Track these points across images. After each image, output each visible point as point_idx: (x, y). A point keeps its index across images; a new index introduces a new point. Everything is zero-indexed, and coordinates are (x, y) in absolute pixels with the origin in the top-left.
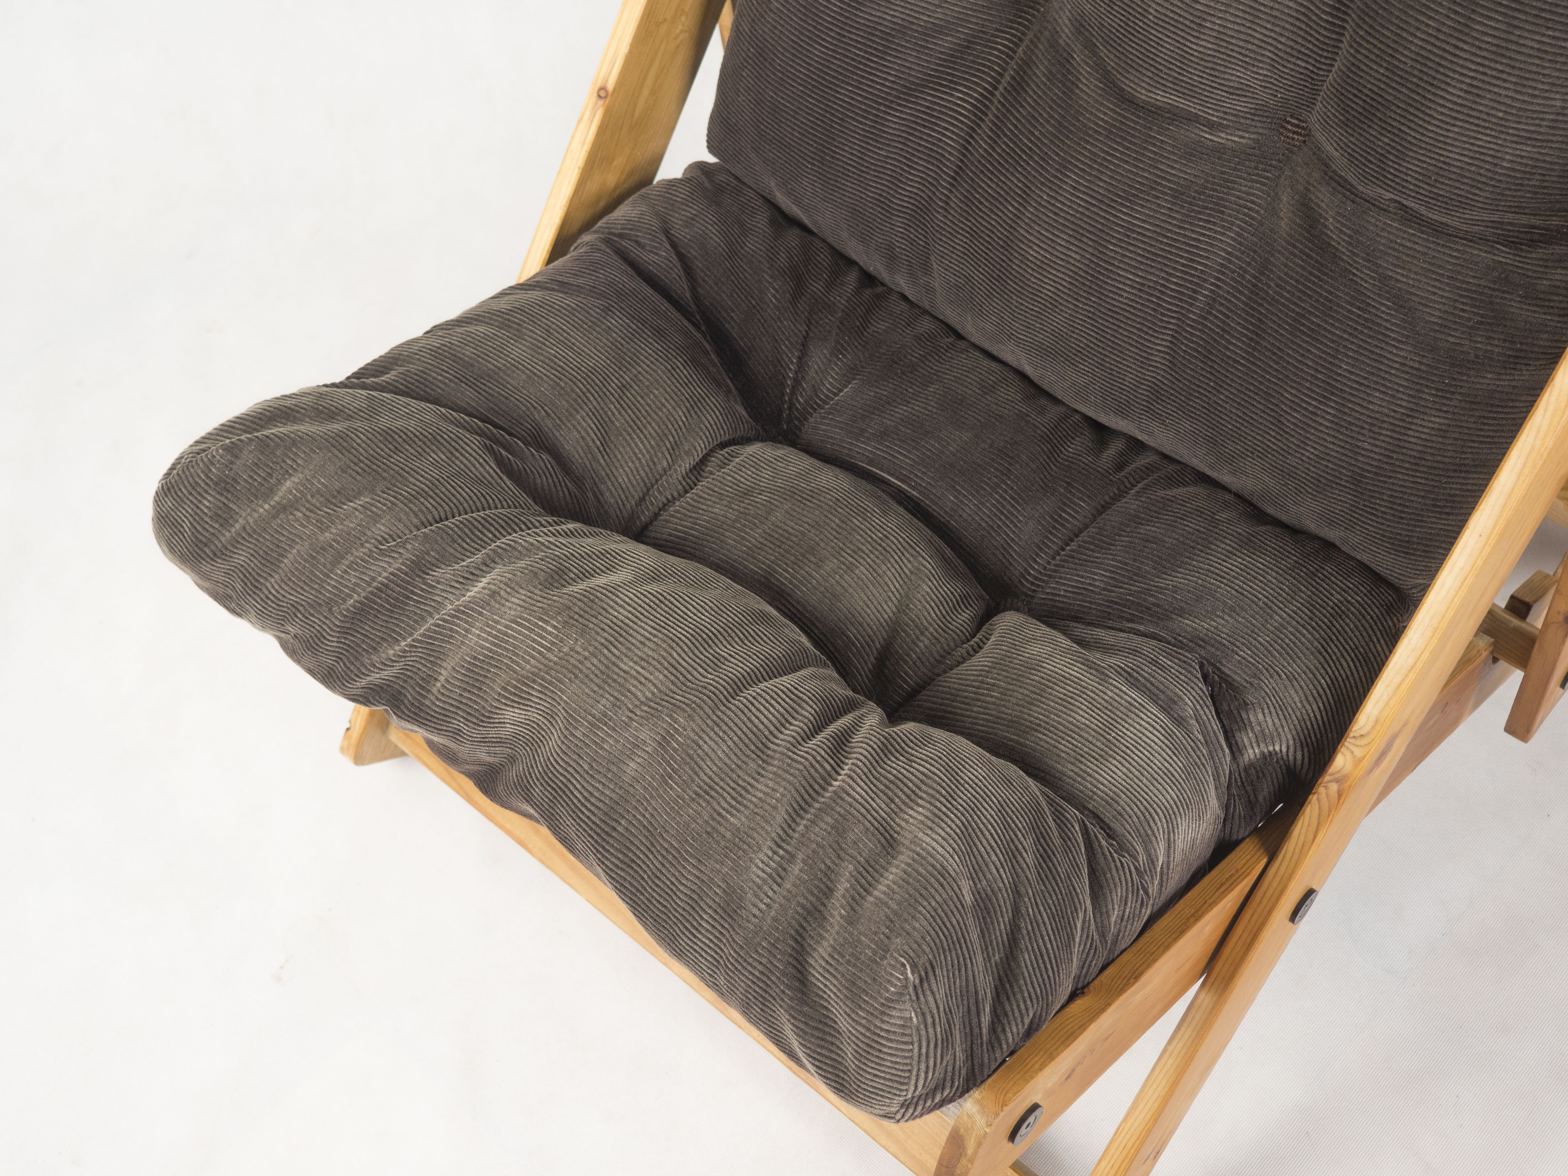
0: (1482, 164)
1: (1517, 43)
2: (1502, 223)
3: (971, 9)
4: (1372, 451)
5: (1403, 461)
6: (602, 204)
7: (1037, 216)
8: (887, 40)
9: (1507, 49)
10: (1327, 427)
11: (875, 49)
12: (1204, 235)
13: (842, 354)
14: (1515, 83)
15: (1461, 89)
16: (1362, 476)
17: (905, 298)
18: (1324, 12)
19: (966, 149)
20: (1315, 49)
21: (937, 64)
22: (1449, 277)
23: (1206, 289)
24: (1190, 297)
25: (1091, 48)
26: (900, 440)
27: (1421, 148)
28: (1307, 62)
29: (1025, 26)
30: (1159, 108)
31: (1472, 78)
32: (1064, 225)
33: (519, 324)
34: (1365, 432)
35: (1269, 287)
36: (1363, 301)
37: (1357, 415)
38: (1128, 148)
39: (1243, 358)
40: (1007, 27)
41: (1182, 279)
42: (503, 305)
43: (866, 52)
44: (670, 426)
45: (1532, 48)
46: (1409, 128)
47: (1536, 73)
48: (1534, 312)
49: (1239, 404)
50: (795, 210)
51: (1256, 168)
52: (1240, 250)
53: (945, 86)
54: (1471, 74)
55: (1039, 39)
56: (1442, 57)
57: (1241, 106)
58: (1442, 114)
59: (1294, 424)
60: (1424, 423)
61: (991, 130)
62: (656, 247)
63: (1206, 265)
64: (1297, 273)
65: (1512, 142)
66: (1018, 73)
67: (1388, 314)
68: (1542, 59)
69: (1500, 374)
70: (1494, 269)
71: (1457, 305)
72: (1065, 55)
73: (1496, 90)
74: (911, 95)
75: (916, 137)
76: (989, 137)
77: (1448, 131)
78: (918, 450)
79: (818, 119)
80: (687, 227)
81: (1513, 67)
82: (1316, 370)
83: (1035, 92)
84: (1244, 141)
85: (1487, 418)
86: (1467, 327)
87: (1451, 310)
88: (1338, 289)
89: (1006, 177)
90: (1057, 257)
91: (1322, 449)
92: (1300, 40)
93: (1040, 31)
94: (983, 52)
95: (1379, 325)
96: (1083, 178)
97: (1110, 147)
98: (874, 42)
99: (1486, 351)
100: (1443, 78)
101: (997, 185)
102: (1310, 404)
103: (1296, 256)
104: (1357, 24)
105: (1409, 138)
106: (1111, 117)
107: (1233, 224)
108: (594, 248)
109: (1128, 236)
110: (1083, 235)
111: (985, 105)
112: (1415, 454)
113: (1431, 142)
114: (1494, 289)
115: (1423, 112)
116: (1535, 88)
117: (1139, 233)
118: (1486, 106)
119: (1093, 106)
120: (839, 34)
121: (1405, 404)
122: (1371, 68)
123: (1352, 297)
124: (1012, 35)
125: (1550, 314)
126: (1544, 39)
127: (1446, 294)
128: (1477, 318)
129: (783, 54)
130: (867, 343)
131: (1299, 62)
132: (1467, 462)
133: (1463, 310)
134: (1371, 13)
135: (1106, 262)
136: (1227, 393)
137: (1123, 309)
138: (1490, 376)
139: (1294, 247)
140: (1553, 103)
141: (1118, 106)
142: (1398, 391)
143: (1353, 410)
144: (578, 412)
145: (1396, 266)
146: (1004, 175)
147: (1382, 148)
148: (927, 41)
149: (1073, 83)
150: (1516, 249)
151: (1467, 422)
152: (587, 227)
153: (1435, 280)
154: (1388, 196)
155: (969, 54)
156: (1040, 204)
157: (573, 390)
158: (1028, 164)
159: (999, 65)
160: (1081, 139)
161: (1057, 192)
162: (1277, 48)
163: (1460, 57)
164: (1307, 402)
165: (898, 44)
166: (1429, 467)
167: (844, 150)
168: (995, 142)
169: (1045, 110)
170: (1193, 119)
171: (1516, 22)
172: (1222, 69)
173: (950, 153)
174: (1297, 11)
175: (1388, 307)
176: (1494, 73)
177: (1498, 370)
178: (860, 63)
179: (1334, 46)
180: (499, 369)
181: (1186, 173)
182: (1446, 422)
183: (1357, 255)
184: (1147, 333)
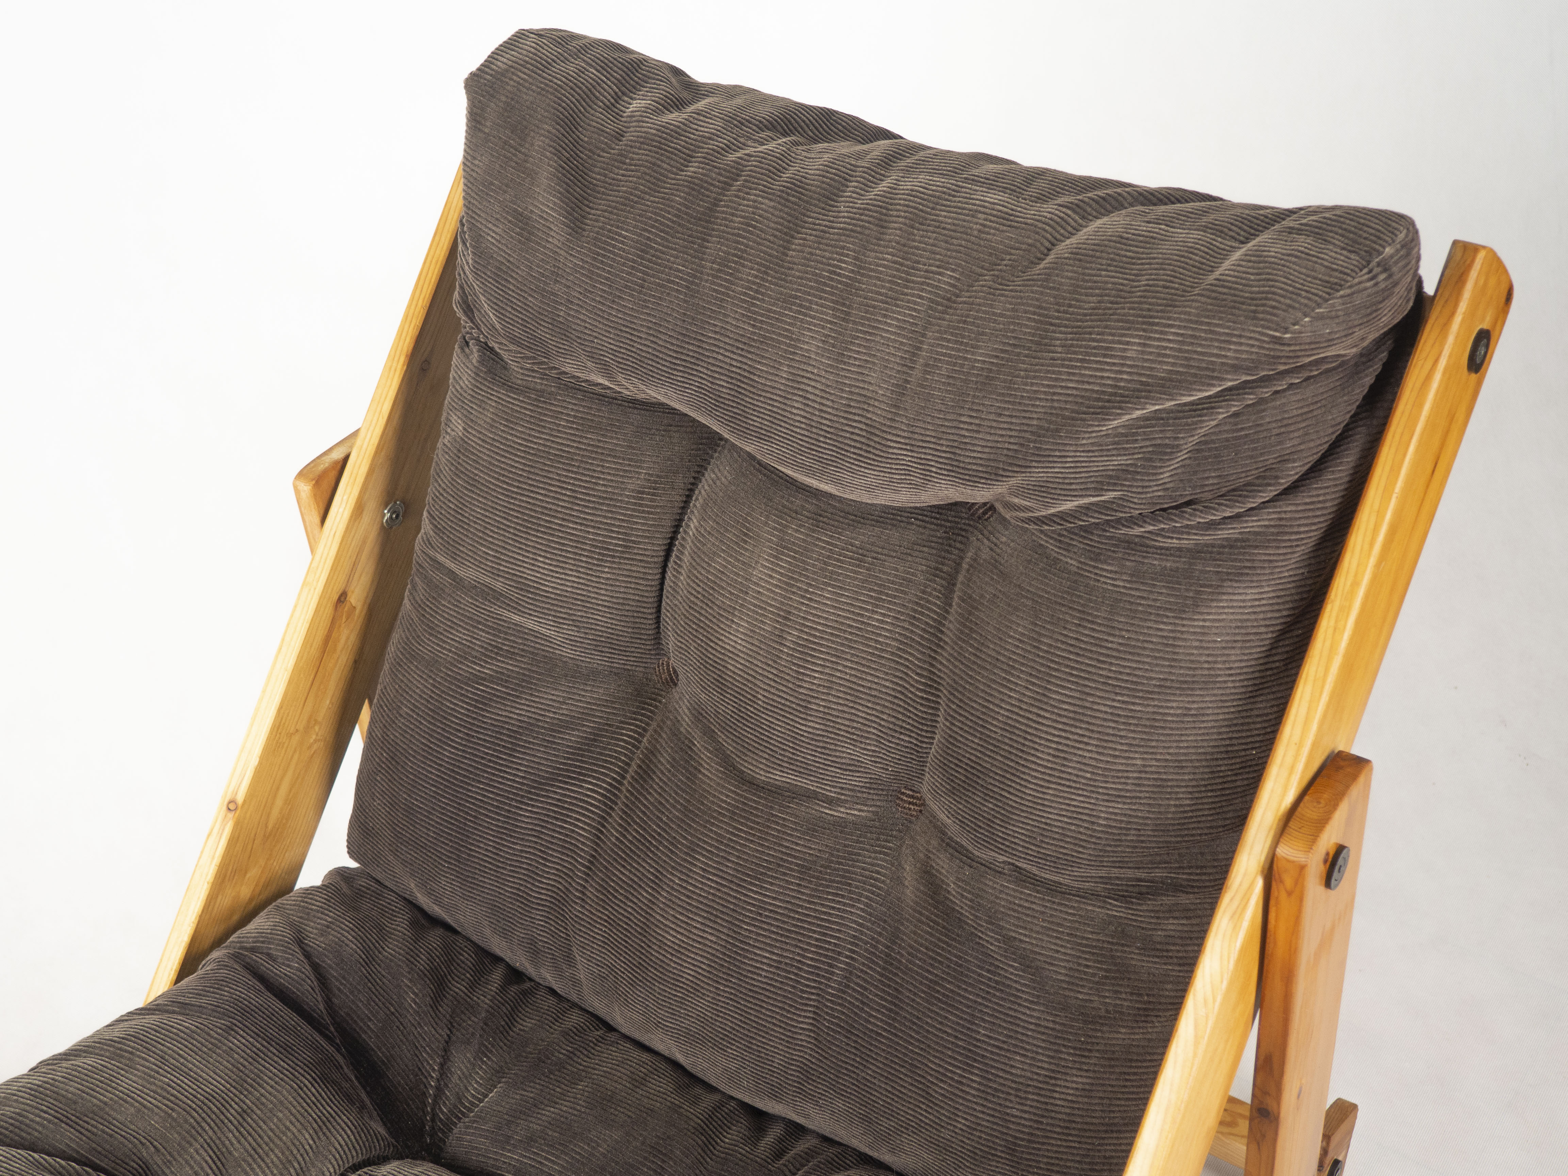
0: (1080, 823)
1: (1092, 709)
2: (1110, 878)
3: (595, 704)
4: (1021, 1118)
5: (1053, 1125)
6: (236, 918)
7: (670, 900)
8: (516, 738)
9: (1083, 714)
10: (974, 1096)
11: (504, 747)
12: (834, 908)
13: (486, 1056)
14: (1096, 746)
15: (1049, 754)
16: (1015, 1144)
17: (553, 992)
18: (918, 689)
19: (599, 838)
20: (915, 724)
21: (565, 758)
22: (1068, 934)
23: (841, 962)
24: (827, 971)
25: (708, 733)
26: (548, 1145)
27: (1023, 811)
28: (910, 736)
29: (648, 717)
30: (779, 787)
31: (1057, 743)
32: (697, 908)
33: (131, 1053)
34: (1012, 1098)
35: (902, 956)
36: (991, 964)
37: (1002, 1081)
38: (752, 828)
39: (885, 1030)
40: (631, 718)
41: (817, 953)
42: (117, 1033)
43: (495, 750)
44: (295, 1152)
45: (1106, 712)
46: (1009, 793)
47: (1113, 735)
48: (1155, 963)
49: (887, 1078)
50: (436, 910)
51: (878, 839)
52: (870, 921)
53: (574, 778)
54: (1056, 739)
55: (662, 728)
56: (1027, 725)
57: (856, 781)
58: (1036, 777)
59: (942, 1095)
60: (1067, 1084)
61: (621, 818)
62: (288, 959)
63: (838, 938)
64: (926, 940)
65: (1104, 800)
66: (643, 761)
67: (1016, 975)
68: (1116, 722)
69: (1133, 1028)
70: (1110, 923)
71: (1080, 961)
72: (687, 742)
73: (1080, 753)
74: (542, 789)
75: (549, 829)
76: (620, 825)
77: (1044, 793)
78: (566, 1154)
79: (451, 818)
80: (322, 935)
81: (1092, 731)
82: (956, 1037)
83: (661, 779)
84: (863, 814)
85: (1128, 1074)
86: (1094, 983)
87: (1076, 967)
88: (966, 953)
89: (639, 864)
90: (694, 940)
91: (973, 1119)
92: (900, 716)
93: (662, 720)
94: (609, 744)
95: (1009, 986)
96: (711, 859)
97: (735, 828)
98: (502, 740)
99: (1116, 1005)
100: (1031, 744)
101: (630, 872)
102: (955, 1073)
103: (923, 923)
104: (949, 700)
105: (1010, 803)
106: (734, 799)
107: (861, 895)
108: (220, 963)
109: (761, 915)
110: (716, 916)
111: (615, 795)
112: (1064, 1117)
113: (1030, 804)
114: (1112, 943)
115: (1019, 777)
116: (1115, 749)
117: (771, 911)
118: (1074, 768)
119: (715, 790)
120: (467, 734)
121: (1046, 1066)
122: (967, 739)
123: (980, 960)
124: (637, 726)
125: (1170, 964)
126: (1115, 704)
127: (1069, 952)
128: (1101, 973)
129: (414, 757)
130: (512, 1043)
131: (902, 737)
132: (1116, 1121)
133: (1087, 966)
134: (960, 689)
135: (741, 942)
136: (874, 1068)
137: (763, 989)
138: (1123, 1030)
139: (921, 914)
140: (1134, 762)
141: (739, 788)
142: (1037, 1053)
143: (997, 1076)
144: (191, 1145)
145: (1017, 926)
146: (636, 861)
147: (989, 813)
148: (554, 737)
149: (696, 768)
150: (1127, 902)
151: (1109, 1079)
152: (218, 943)
153: (1057, 938)
154: (1002, 858)
155: (596, 746)
156: (672, 888)
157: (186, 1121)
158: (658, 849)
159: (625, 755)
160: (708, 822)
161: (688, 876)
162: (880, 725)
163: (1043, 724)
164: (951, 1071)
165: (526, 741)
166: (1079, 1130)
167: (479, 847)
168: (626, 830)
169: (670, 795)
170: (812, 796)
171: (1087, 690)
172: (833, 747)
173: (583, 843)
174: (894, 690)
175: (1016, 969)
176: (1076, 737)
177: (1130, 1024)
178: (490, 761)
179: (932, 720)
180: (105, 1103)
181: (810, 848)
182: (1088, 1081)
183: (980, 919)
184: (789, 1012)
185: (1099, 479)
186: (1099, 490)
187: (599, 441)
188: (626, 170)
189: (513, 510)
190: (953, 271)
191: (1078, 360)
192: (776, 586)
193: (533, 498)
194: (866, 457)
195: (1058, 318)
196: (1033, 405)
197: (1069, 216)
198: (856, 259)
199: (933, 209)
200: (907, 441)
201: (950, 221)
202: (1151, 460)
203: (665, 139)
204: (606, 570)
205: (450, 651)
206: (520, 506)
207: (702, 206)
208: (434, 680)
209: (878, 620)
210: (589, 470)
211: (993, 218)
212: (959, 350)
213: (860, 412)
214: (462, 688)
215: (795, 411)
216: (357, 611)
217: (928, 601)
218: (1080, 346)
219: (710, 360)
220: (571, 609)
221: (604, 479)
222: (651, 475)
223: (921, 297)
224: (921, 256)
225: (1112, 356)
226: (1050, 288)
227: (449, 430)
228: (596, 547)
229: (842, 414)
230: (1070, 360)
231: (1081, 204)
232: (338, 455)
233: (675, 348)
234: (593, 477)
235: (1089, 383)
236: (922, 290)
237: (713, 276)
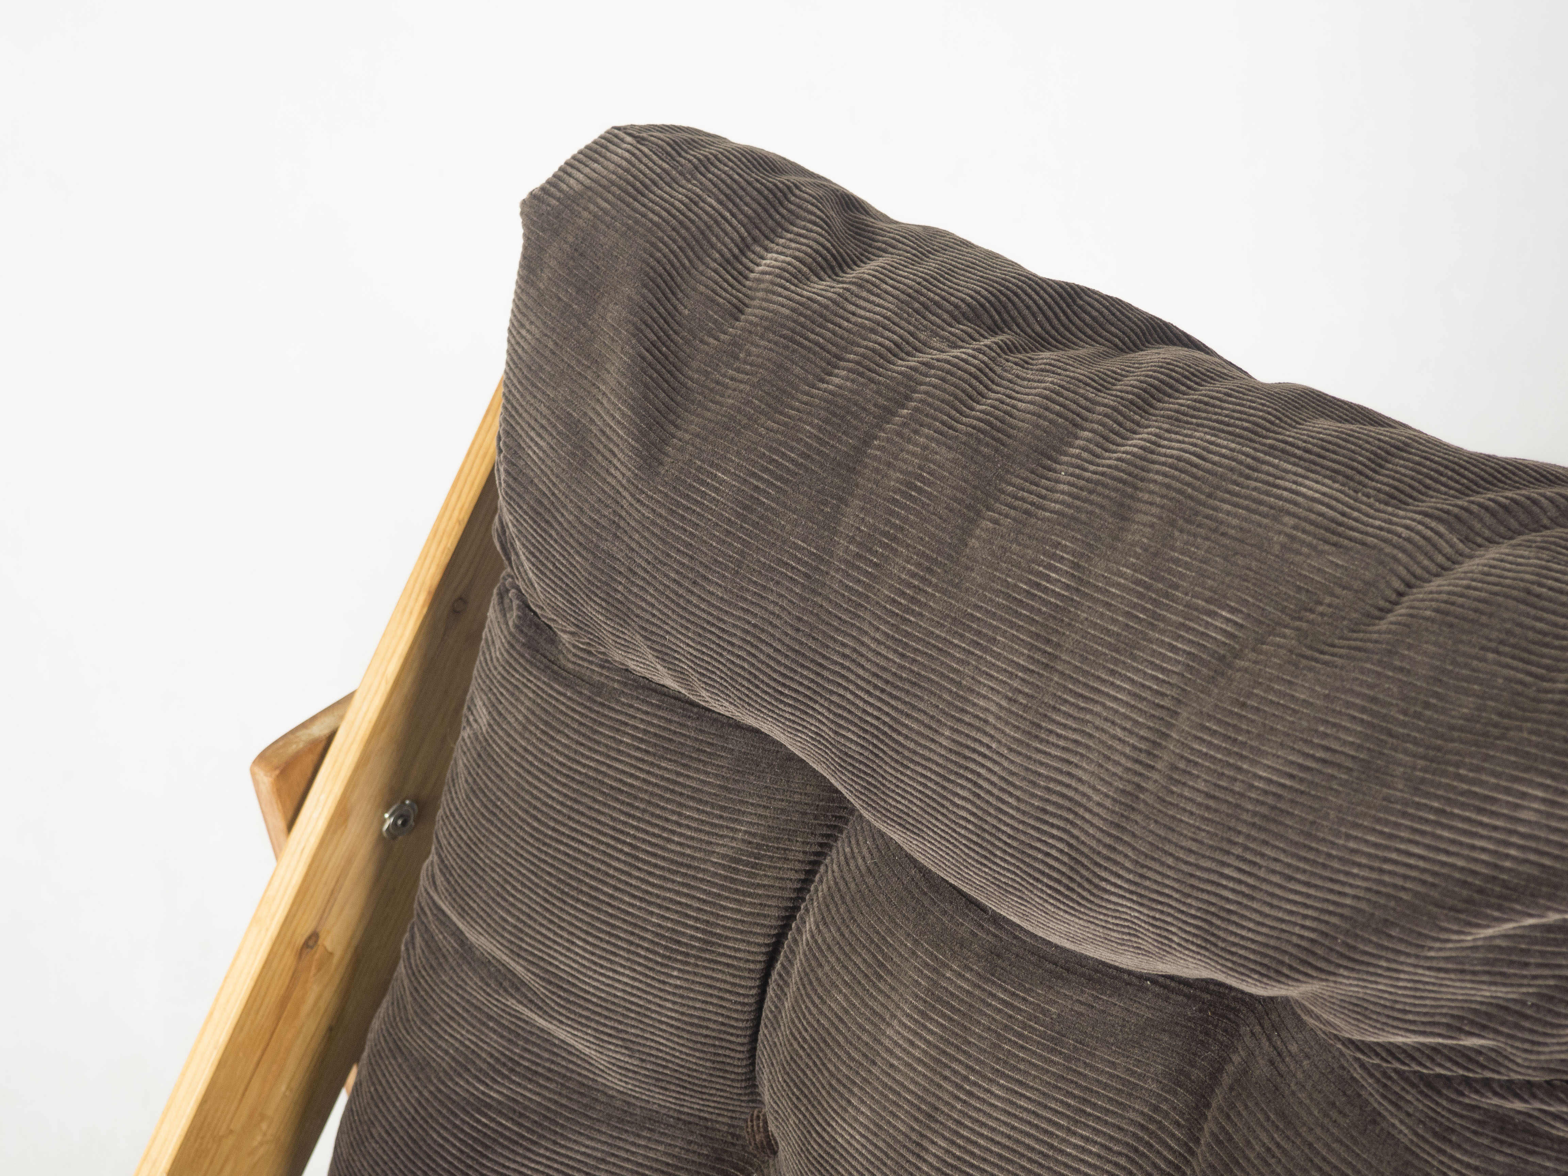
185: (1455, 1012)
186: (1456, 1028)
187: (679, 774)
188: (738, 370)
189: (545, 862)
190: (1233, 610)
191: (1431, 809)
192: (920, 1061)
193: (574, 849)
194: (1067, 897)
195: (1404, 725)
196: (1347, 874)
197: (1441, 536)
198: (1076, 566)
199: (1210, 496)
200: (1133, 888)
201: (1235, 522)
202: (1551, 999)
203: (803, 326)
204: (675, 973)
205: (447, 1052)
206: (555, 858)
207: (846, 444)
208: (420, 1093)
209: (1075, 1146)
210: (659, 817)
211: (1309, 527)
212: (1229, 753)
213: (1061, 824)
214: (456, 1116)
215: (959, 802)
216: (336, 959)
217: (1162, 1127)
218: (1439, 785)
219: (834, 698)
220: (620, 1022)
221: (681, 835)
222: (754, 835)
223: (1174, 649)
224: (1182, 576)
225: (1493, 814)
226: (1395, 669)
227: (471, 719)
228: (663, 937)
229: (1031, 822)
230: (1419, 806)
231: (1465, 515)
232: (319, 730)
233: (782, 669)
234: (664, 829)
235: (1448, 853)
236: (1179, 637)
237: (847, 563)
